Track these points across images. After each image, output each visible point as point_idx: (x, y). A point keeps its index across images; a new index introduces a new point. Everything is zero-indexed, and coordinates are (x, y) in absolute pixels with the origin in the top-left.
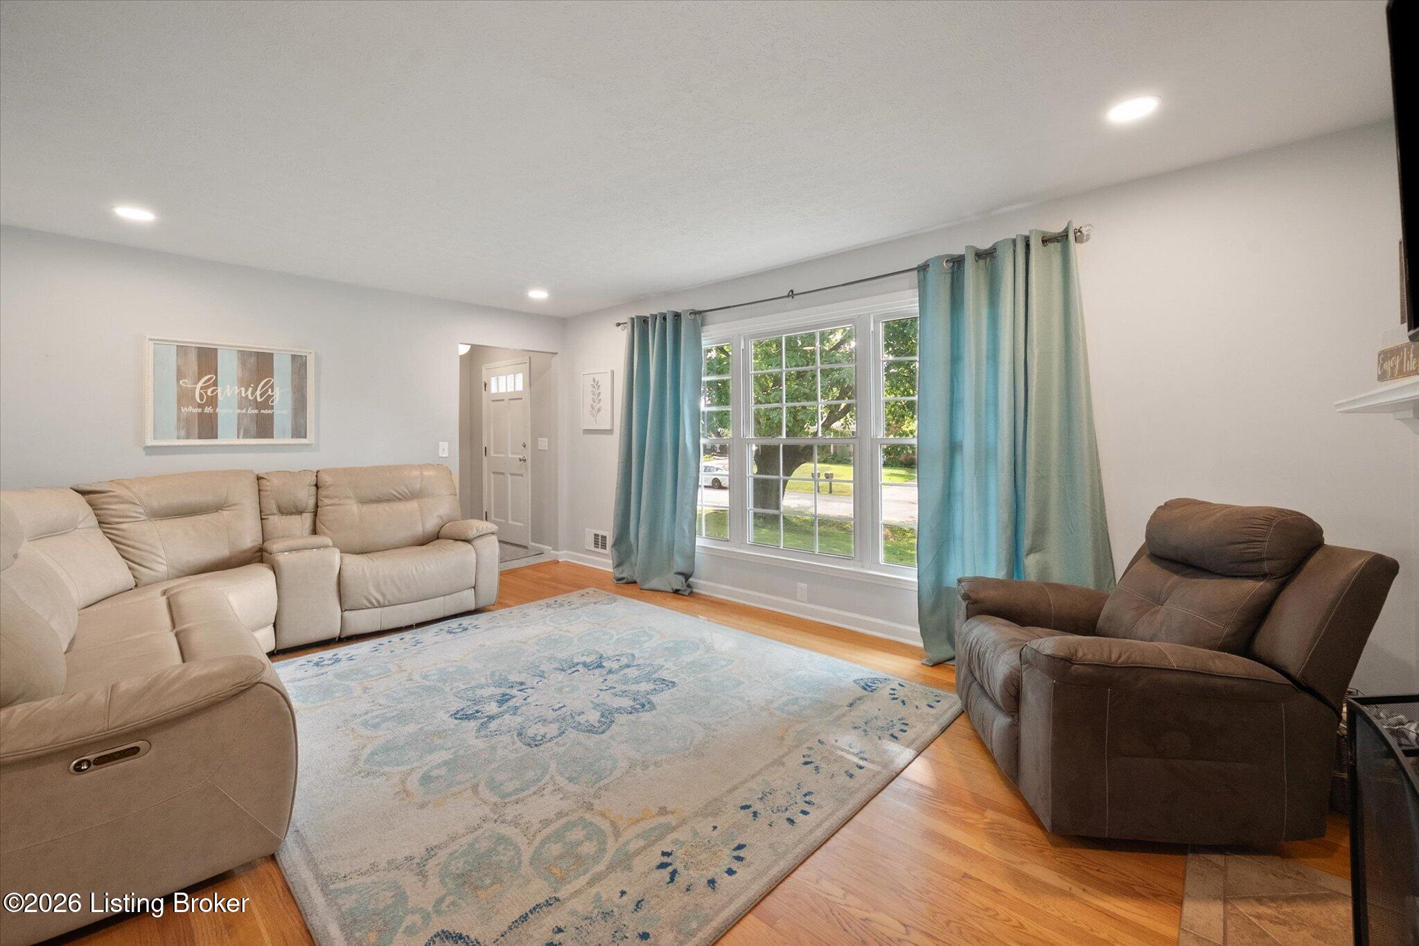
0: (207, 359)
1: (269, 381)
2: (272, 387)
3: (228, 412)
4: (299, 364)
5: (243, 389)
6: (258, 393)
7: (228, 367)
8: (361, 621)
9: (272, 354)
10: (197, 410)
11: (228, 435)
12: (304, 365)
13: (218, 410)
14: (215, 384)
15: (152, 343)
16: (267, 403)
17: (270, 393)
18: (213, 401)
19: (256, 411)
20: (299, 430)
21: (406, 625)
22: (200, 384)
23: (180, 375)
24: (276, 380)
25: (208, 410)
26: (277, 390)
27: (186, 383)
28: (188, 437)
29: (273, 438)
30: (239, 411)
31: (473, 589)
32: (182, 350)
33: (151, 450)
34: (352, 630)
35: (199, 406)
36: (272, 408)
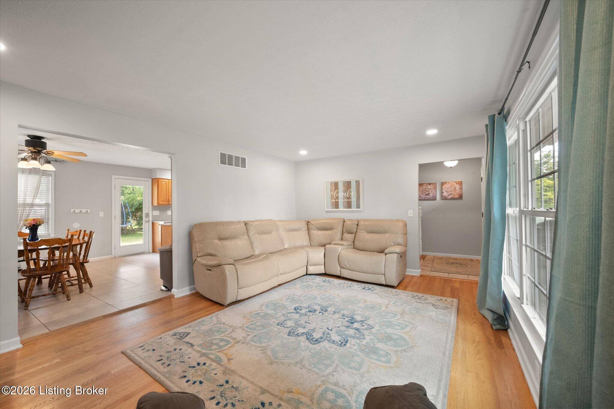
0: (336, 185)
1: (350, 190)
2: (351, 192)
3: (341, 201)
4: (358, 183)
5: (344, 193)
6: (348, 194)
7: (341, 187)
8: (346, 273)
9: (351, 181)
10: (335, 200)
11: (341, 208)
12: (359, 184)
13: (339, 200)
14: (338, 193)
15: (325, 183)
16: (349, 198)
17: (350, 194)
18: (337, 198)
19: (347, 200)
20: (358, 206)
21: (363, 281)
22: (335, 193)
23: (331, 191)
24: (352, 190)
25: (337, 200)
26: (352, 192)
27: (332, 193)
28: (333, 208)
29: (351, 208)
30: (343, 200)
31: (384, 275)
32: (331, 183)
33: (327, 212)
34: (342, 275)
35: (335, 199)
36: (351, 199)
